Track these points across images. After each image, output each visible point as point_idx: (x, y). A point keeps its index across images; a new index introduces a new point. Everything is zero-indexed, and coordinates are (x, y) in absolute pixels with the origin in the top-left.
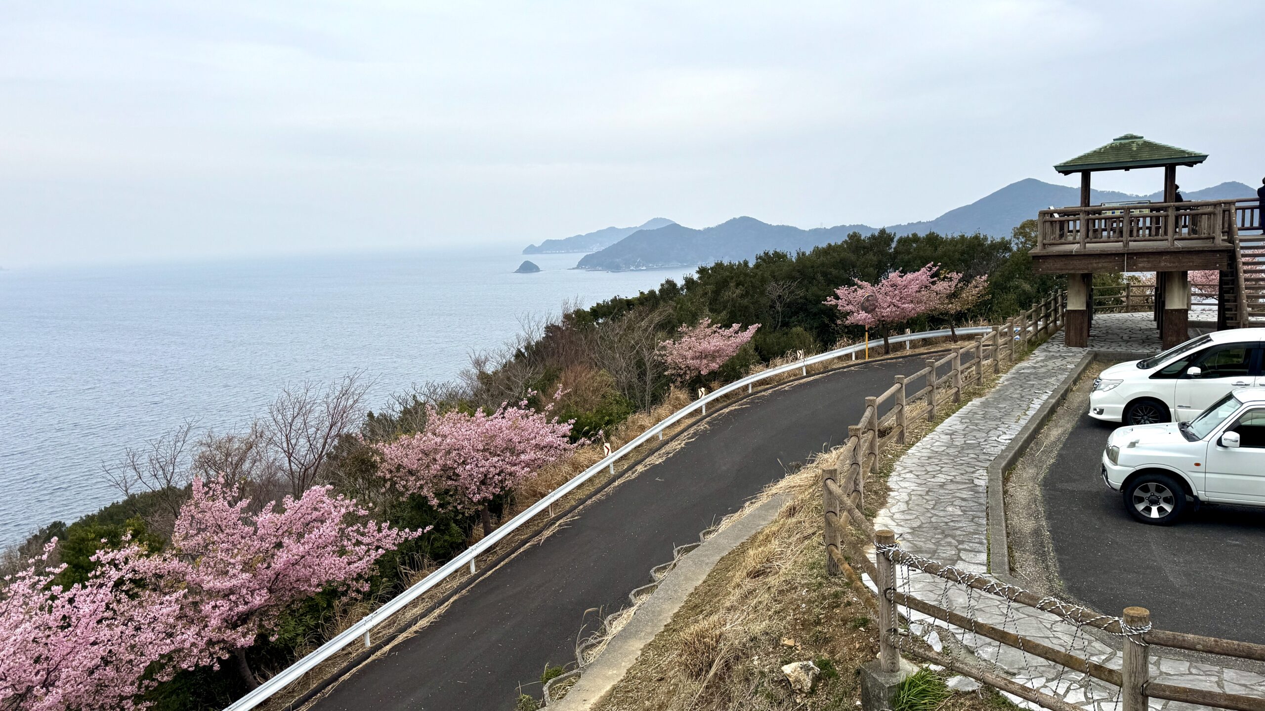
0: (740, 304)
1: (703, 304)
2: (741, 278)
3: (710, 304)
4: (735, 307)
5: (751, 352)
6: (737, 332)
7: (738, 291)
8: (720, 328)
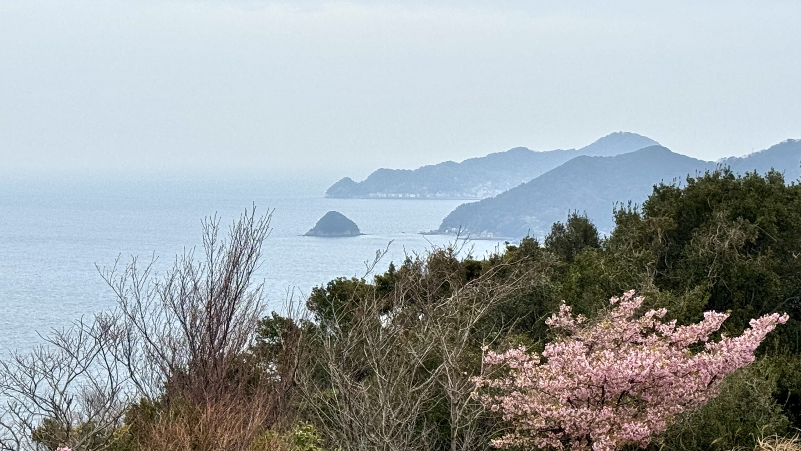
0: (742, 268)
1: (641, 264)
2: (750, 202)
3: (661, 266)
4: (727, 276)
5: (764, 401)
6: (715, 336)
7: (734, 233)
8: (666, 320)
